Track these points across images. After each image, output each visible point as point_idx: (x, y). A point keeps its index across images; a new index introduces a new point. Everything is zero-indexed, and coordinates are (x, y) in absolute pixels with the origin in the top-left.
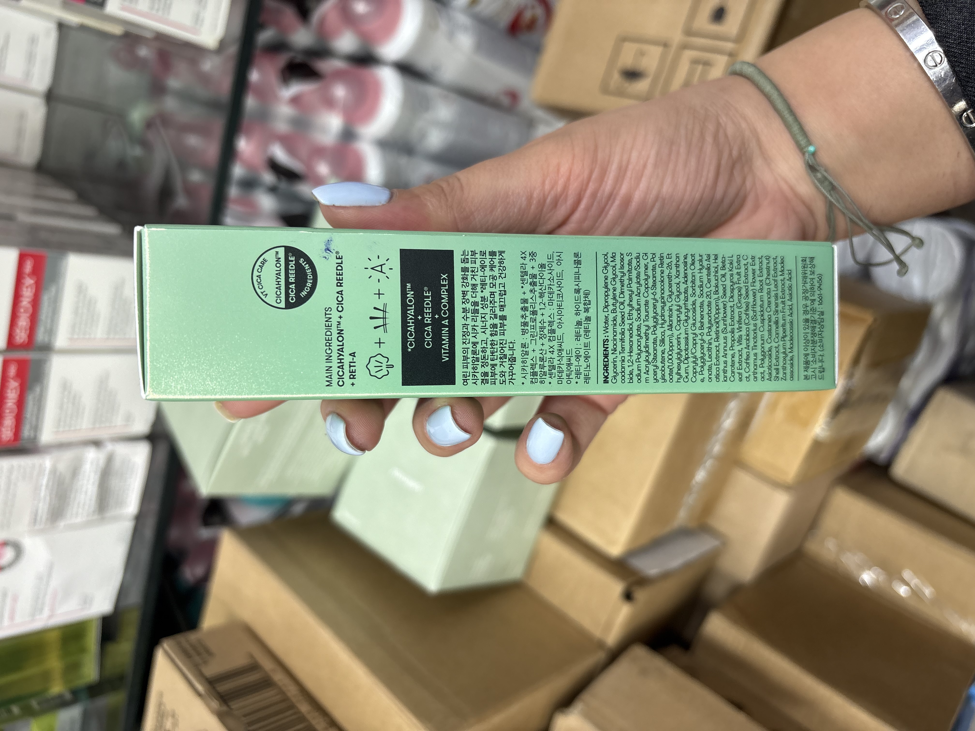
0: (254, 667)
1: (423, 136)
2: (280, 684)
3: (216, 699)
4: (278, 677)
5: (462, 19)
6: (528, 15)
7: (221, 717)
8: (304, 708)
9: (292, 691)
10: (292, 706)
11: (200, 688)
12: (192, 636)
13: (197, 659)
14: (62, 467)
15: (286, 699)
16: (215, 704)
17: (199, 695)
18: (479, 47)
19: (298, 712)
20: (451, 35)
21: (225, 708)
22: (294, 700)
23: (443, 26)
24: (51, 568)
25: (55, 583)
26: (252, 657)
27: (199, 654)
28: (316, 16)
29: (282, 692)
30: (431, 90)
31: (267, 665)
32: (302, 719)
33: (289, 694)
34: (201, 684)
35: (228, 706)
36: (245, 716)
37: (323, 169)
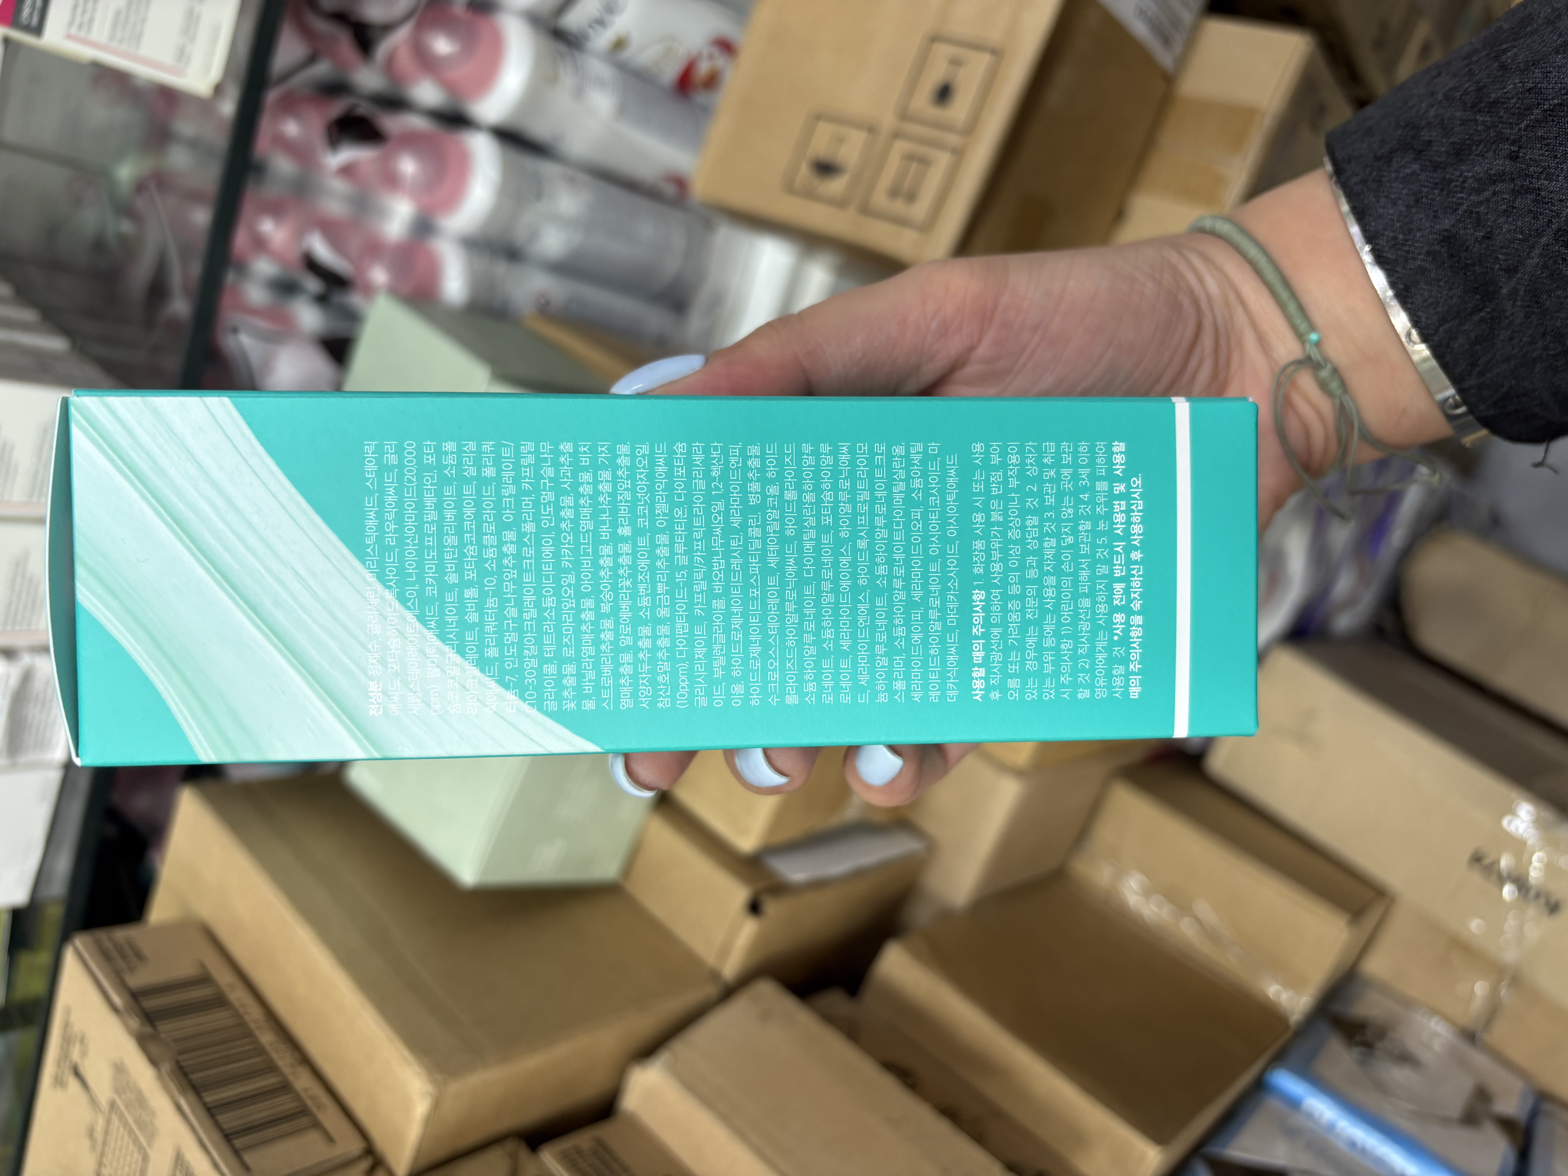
0: (204, 979)
1: (534, 235)
2: (236, 1004)
3: (137, 1017)
4: (238, 996)
5: (598, 68)
6: (703, 68)
7: (142, 1041)
8: (267, 1038)
9: (253, 1014)
10: (249, 1034)
11: (117, 1000)
12: (121, 934)
13: (120, 963)
15: (242, 1024)
16: (135, 1023)
17: (115, 1009)
18: (622, 111)
19: (257, 1042)
20: (579, 92)
21: (148, 1030)
22: (253, 1026)
23: (567, 78)
26: (202, 965)
27: (124, 956)
28: (382, 49)
29: (237, 1015)
30: (548, 168)
31: (224, 978)
32: (260, 1051)
33: (247, 1018)
34: (120, 995)
35: (154, 1026)
36: (175, 1041)
37: (379, 275)
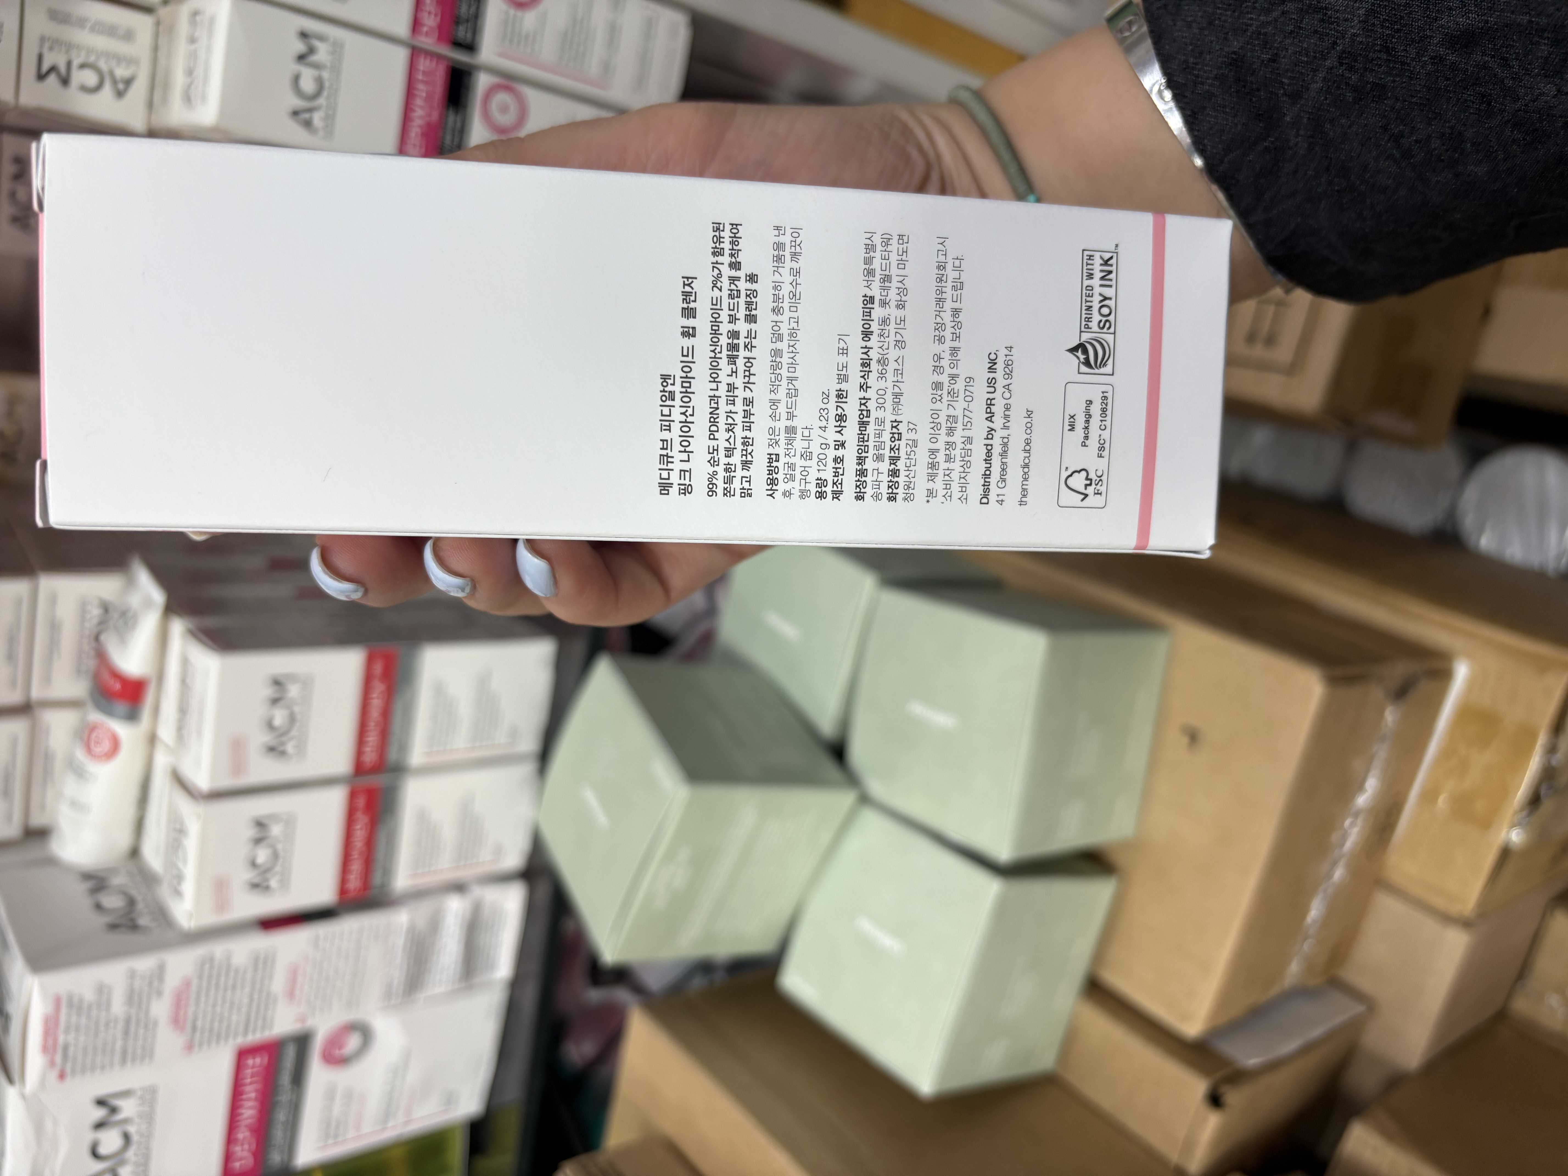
12: (601, 1158)
14: (421, 922)
24: (407, 1057)
25: (412, 1077)
